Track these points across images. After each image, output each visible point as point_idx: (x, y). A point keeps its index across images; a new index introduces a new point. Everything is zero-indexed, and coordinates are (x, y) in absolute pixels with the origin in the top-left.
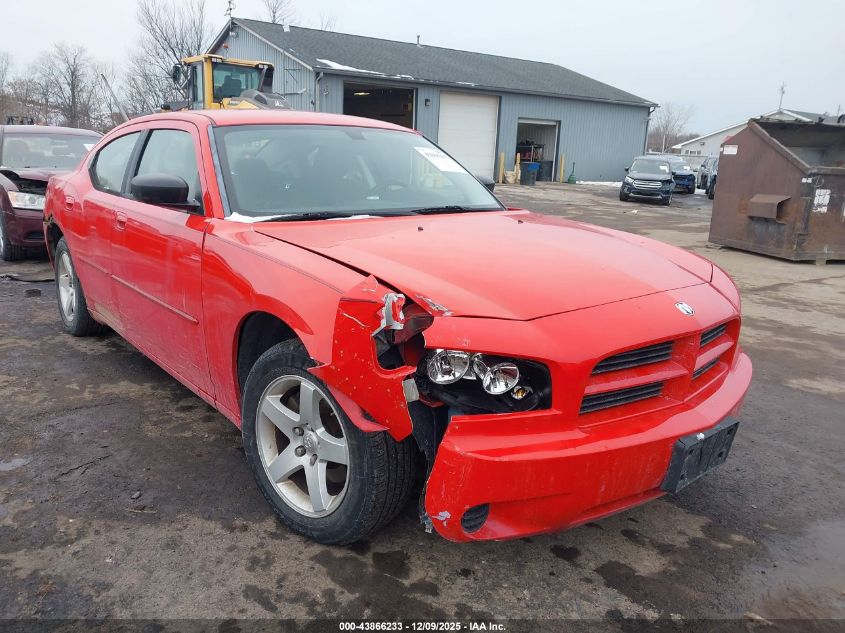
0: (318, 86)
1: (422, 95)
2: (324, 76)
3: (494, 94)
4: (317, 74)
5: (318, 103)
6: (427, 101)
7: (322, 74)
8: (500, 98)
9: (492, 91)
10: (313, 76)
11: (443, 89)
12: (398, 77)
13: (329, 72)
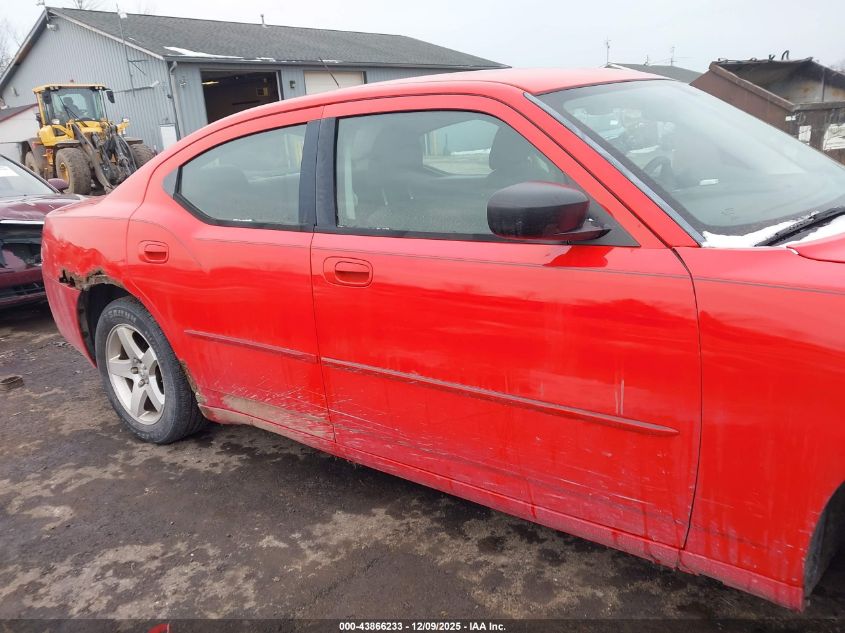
0: (172, 77)
1: (286, 78)
2: (176, 65)
3: (358, 69)
4: (170, 64)
5: (175, 96)
6: (292, 83)
7: (175, 63)
8: (365, 73)
9: (356, 67)
10: (166, 67)
11: (307, 68)
12: (258, 60)
13: (184, 60)
